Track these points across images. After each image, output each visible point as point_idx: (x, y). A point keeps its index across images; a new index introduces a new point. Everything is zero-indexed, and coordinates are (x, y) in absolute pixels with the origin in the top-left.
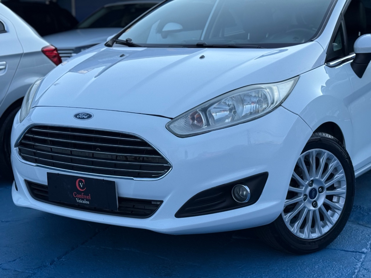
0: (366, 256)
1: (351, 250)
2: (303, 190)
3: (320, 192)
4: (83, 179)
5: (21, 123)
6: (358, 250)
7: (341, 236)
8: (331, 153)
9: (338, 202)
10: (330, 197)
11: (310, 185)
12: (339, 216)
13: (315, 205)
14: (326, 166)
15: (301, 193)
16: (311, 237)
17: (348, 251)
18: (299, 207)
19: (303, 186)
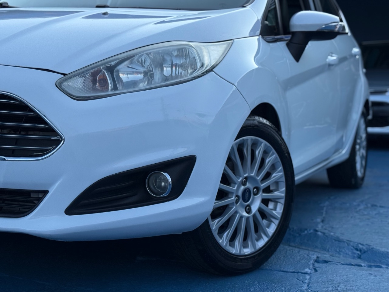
0: (311, 277)
1: (291, 271)
2: (235, 189)
3: (255, 194)
6: (300, 271)
7: (275, 256)
8: (268, 144)
9: (275, 209)
10: (265, 202)
11: (244, 184)
12: (276, 227)
13: (249, 211)
14: (263, 161)
15: (233, 193)
16: (242, 253)
17: (287, 272)
18: (229, 212)
19: (236, 184)
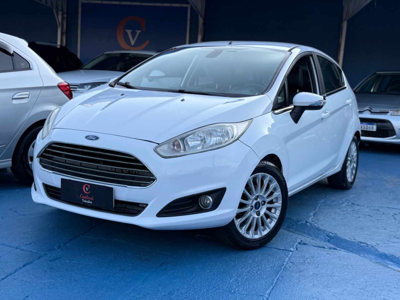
0: (292, 253)
1: (282, 249)
2: (250, 202)
3: (263, 205)
4: (89, 185)
5: (43, 140)
6: (287, 249)
7: (276, 239)
8: (272, 177)
9: (275, 213)
10: (269, 209)
11: (256, 199)
12: (275, 223)
13: (258, 214)
14: (268, 186)
15: (249, 205)
16: (254, 238)
17: (280, 249)
18: (246, 215)
19: (251, 199)
